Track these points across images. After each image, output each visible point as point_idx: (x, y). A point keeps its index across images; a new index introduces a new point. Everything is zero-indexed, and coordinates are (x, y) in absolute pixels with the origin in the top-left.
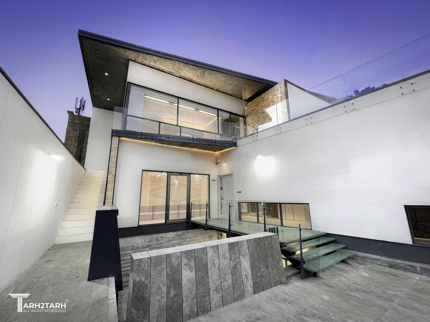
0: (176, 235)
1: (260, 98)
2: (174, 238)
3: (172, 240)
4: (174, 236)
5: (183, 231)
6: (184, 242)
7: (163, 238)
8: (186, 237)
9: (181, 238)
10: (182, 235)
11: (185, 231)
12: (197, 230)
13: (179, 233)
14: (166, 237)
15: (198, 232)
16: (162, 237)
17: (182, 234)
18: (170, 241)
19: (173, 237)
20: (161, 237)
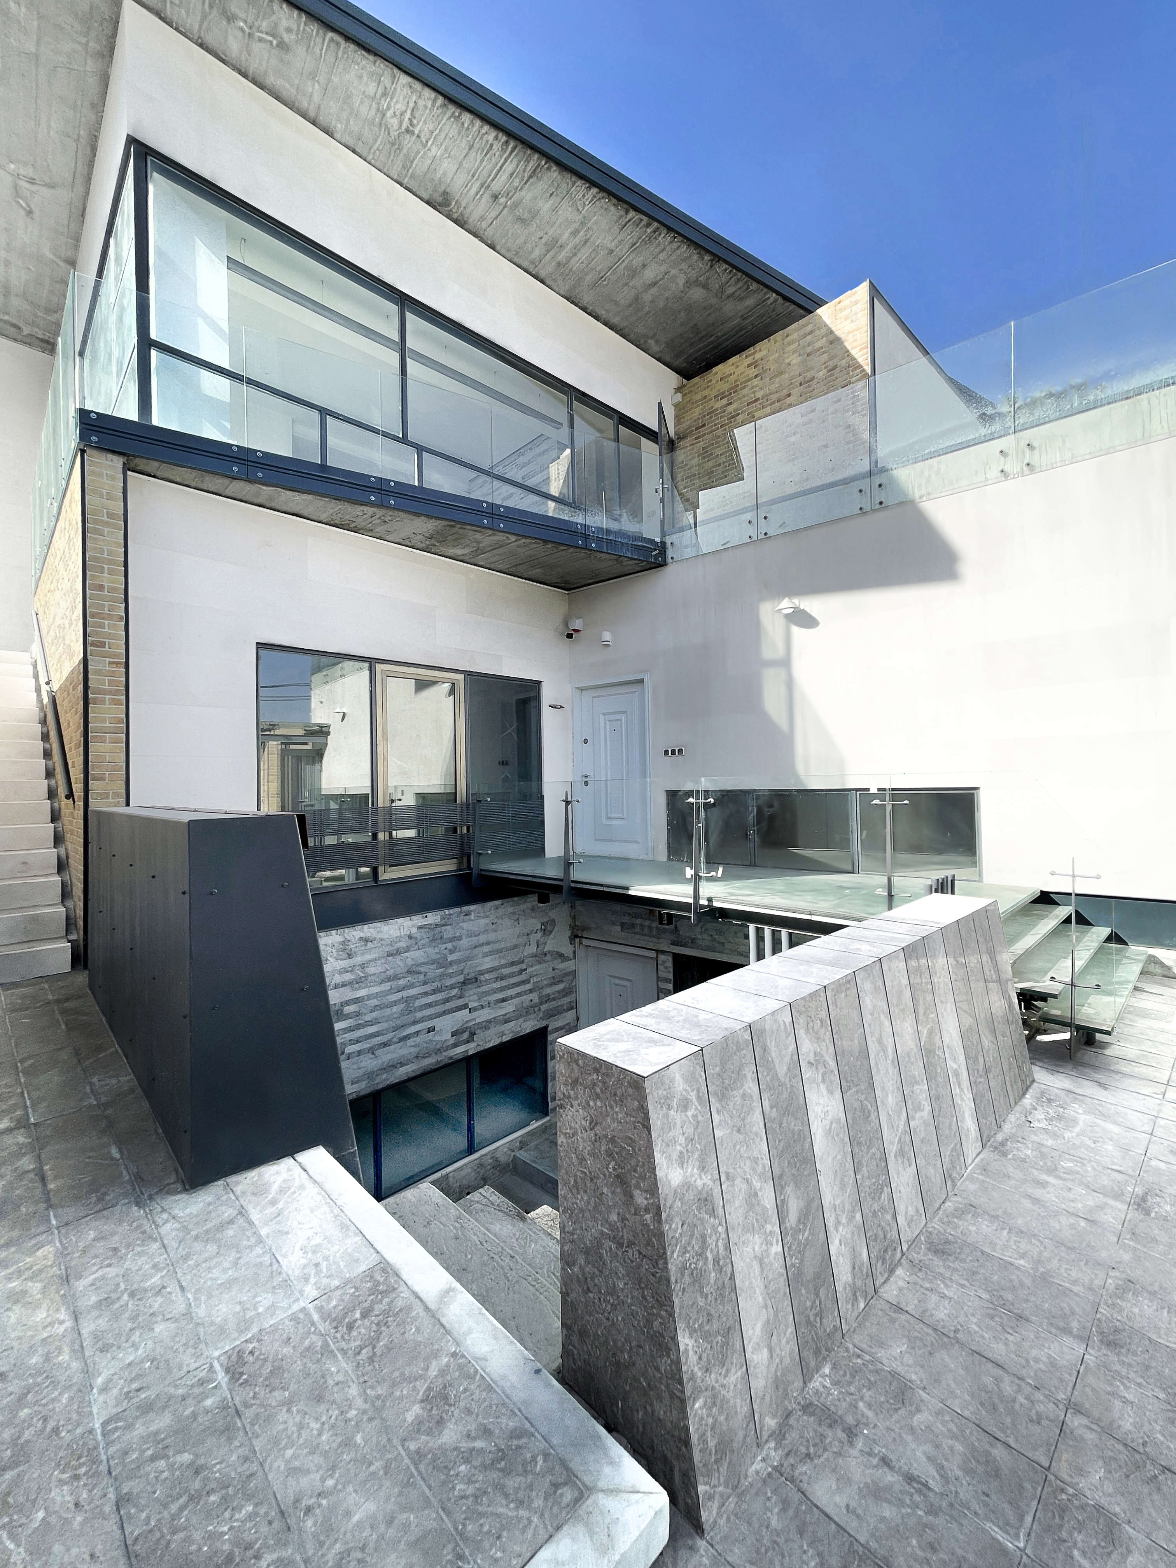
0: (420, 928)
1: (750, 360)
2: (413, 941)
3: (408, 949)
4: (414, 930)
5: (447, 912)
6: (451, 952)
7: (369, 944)
8: (458, 934)
9: (441, 938)
10: (443, 925)
11: (457, 910)
12: (498, 902)
13: (433, 918)
14: (382, 940)
15: (501, 911)
16: (366, 940)
17: (443, 922)
18: (398, 952)
19: (410, 937)
20: (361, 939)
